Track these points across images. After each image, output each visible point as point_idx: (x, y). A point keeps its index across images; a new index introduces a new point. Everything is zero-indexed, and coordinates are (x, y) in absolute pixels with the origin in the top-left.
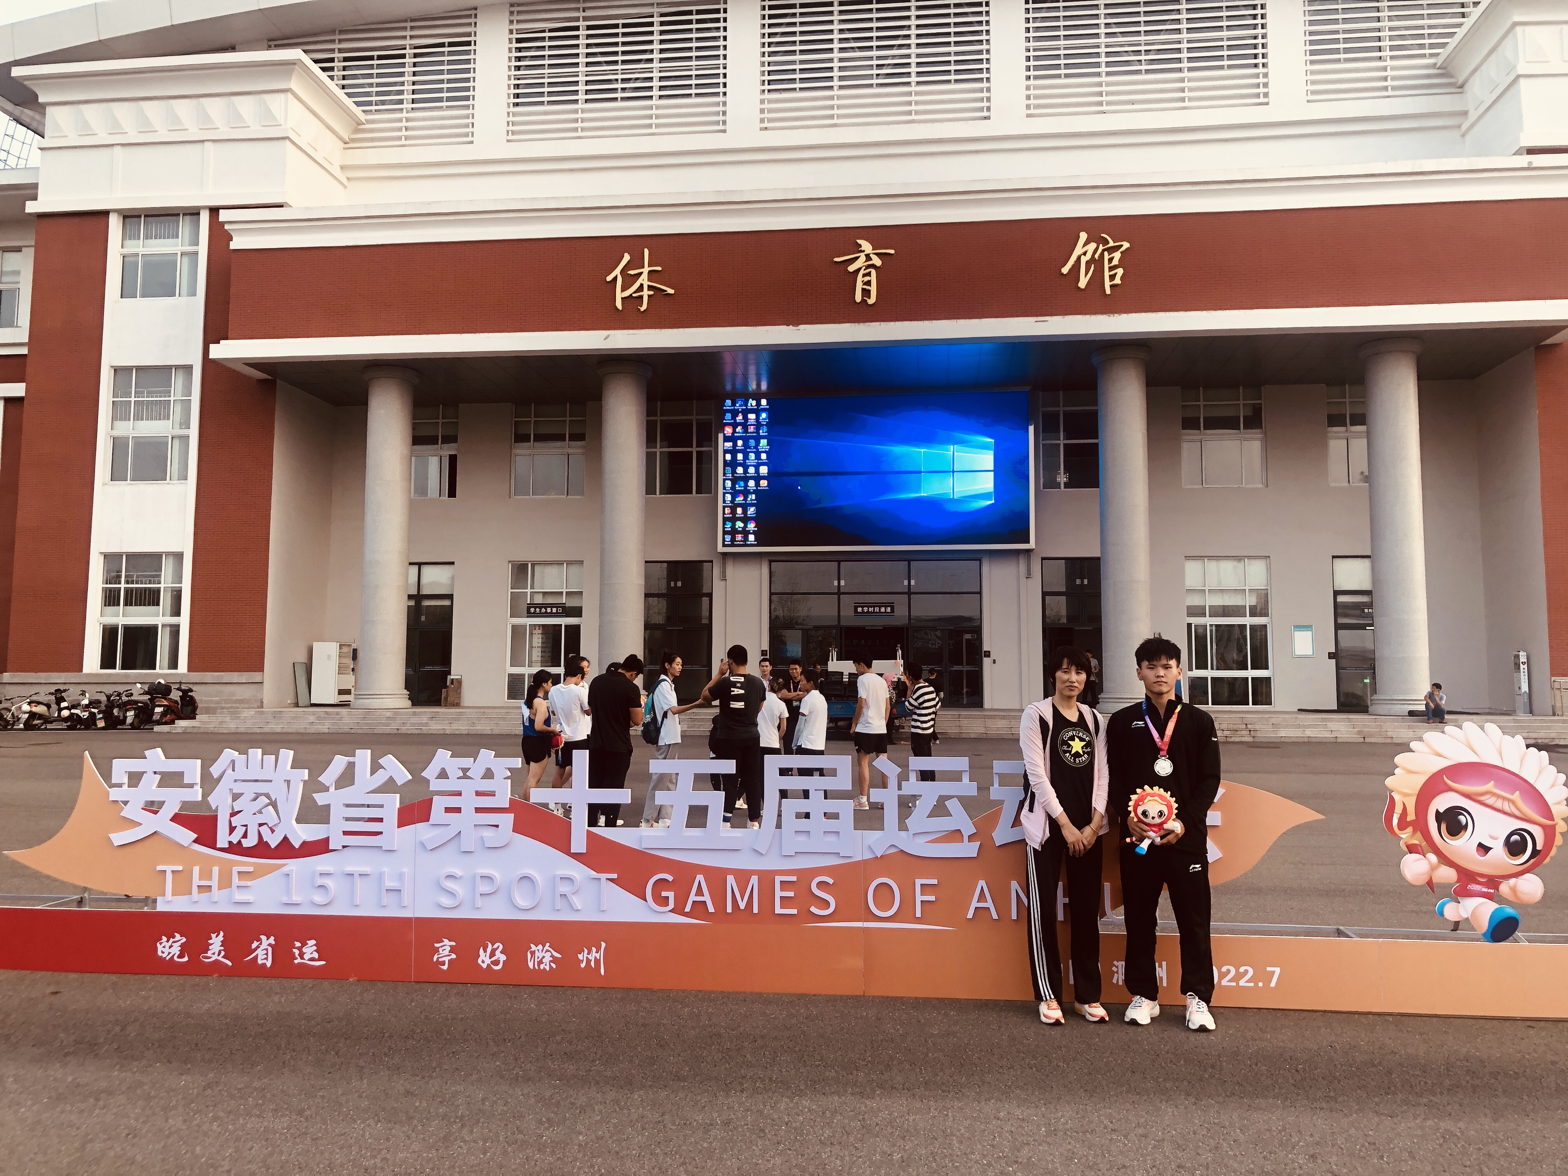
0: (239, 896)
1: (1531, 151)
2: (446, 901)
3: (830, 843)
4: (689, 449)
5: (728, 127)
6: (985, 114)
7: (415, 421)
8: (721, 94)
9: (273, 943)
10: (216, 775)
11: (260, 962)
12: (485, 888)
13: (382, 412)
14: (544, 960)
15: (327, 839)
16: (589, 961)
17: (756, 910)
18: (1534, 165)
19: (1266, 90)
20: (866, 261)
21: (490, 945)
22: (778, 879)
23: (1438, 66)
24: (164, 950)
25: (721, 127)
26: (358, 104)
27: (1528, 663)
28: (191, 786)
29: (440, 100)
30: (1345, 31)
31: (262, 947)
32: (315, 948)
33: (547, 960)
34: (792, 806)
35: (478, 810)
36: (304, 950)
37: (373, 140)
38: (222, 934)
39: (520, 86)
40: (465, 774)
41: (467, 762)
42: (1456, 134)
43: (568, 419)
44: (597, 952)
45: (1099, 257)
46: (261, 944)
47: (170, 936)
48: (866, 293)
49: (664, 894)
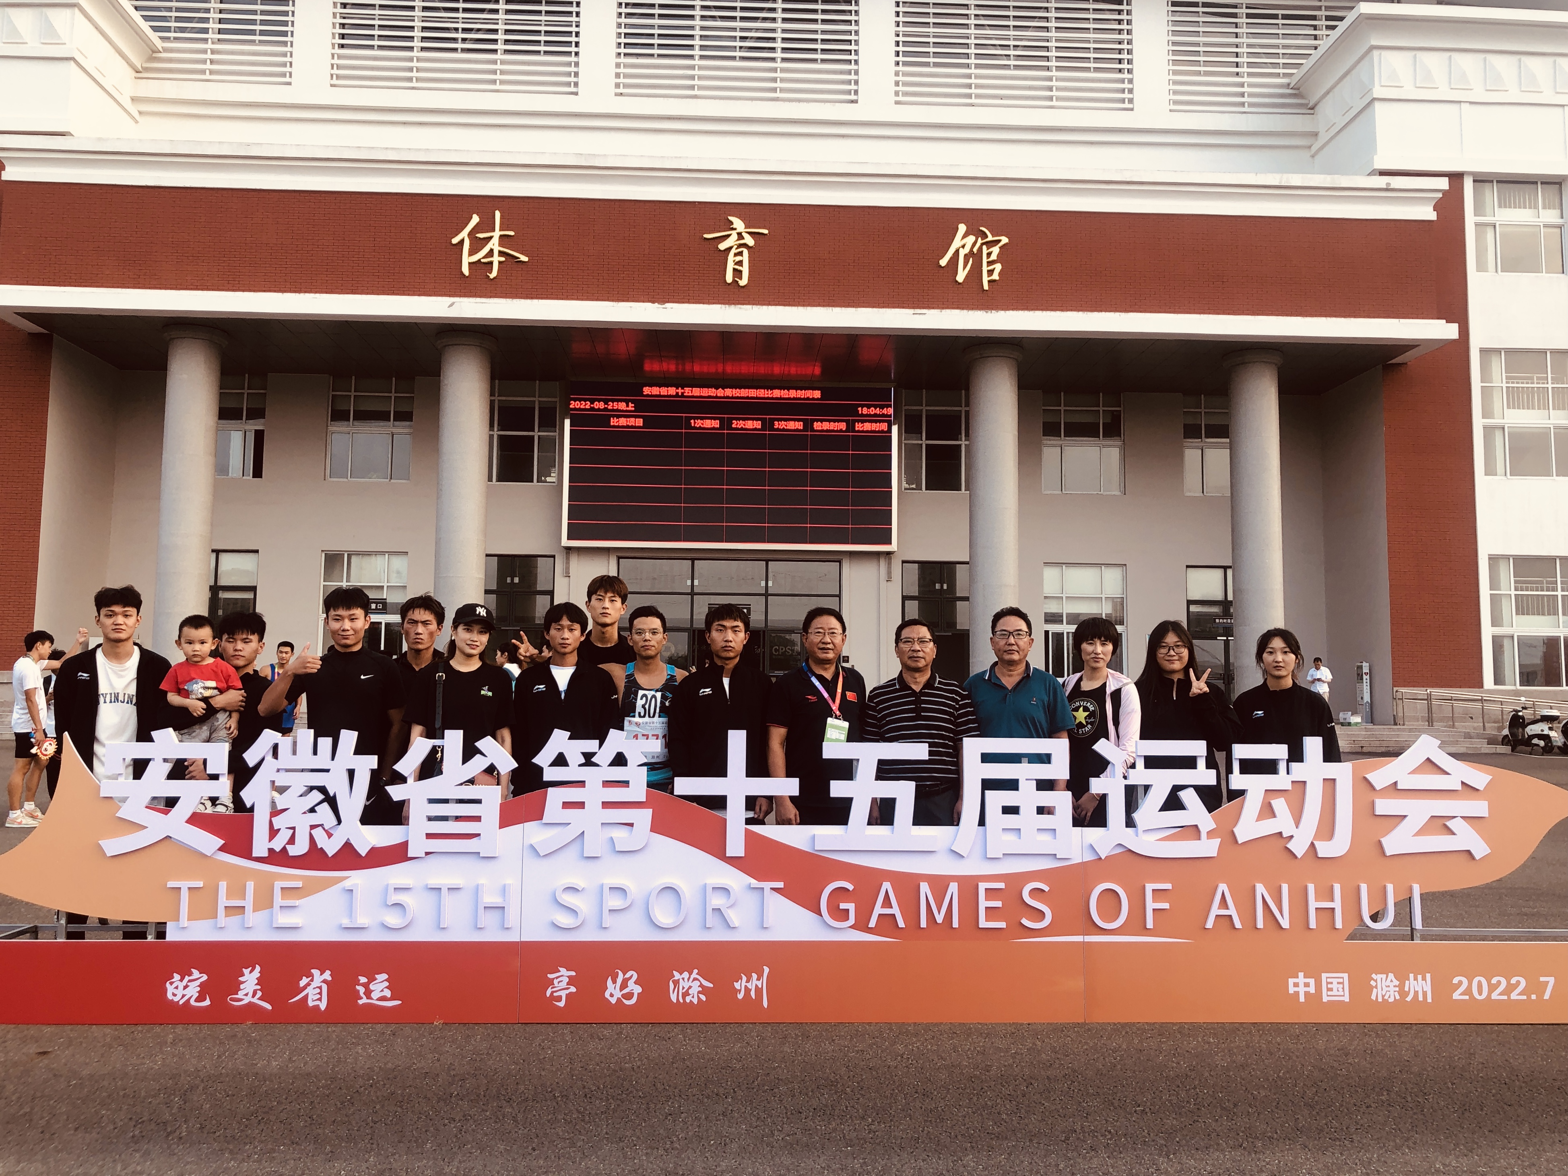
0: (284, 919)
1: (1383, 173)
2: (564, 920)
3: (1044, 843)
4: (531, 433)
5: (580, 89)
6: (853, 97)
7: (222, 391)
8: (573, 54)
9: (329, 978)
10: (251, 763)
11: (311, 1003)
12: (615, 902)
13: (185, 376)
14: (690, 992)
15: (405, 844)
16: (748, 991)
17: (955, 924)
18: (1392, 187)
19: (1130, 96)
20: (738, 240)
21: (621, 974)
22: (982, 886)
23: (1291, 86)
24: (175, 991)
25: (572, 89)
26: (155, 29)
27: (1371, 673)
28: (215, 777)
29: (252, 32)
30: (1206, 44)
31: (314, 985)
32: (387, 984)
33: (695, 989)
34: (997, 799)
35: (606, 805)
36: (372, 987)
37: (171, 71)
38: (258, 968)
39: (346, 26)
40: (588, 759)
41: (591, 745)
42: (1306, 154)
43: (393, 395)
44: (758, 979)
45: (978, 250)
46: (312, 980)
47: (185, 973)
48: (738, 273)
49: (843, 906)
